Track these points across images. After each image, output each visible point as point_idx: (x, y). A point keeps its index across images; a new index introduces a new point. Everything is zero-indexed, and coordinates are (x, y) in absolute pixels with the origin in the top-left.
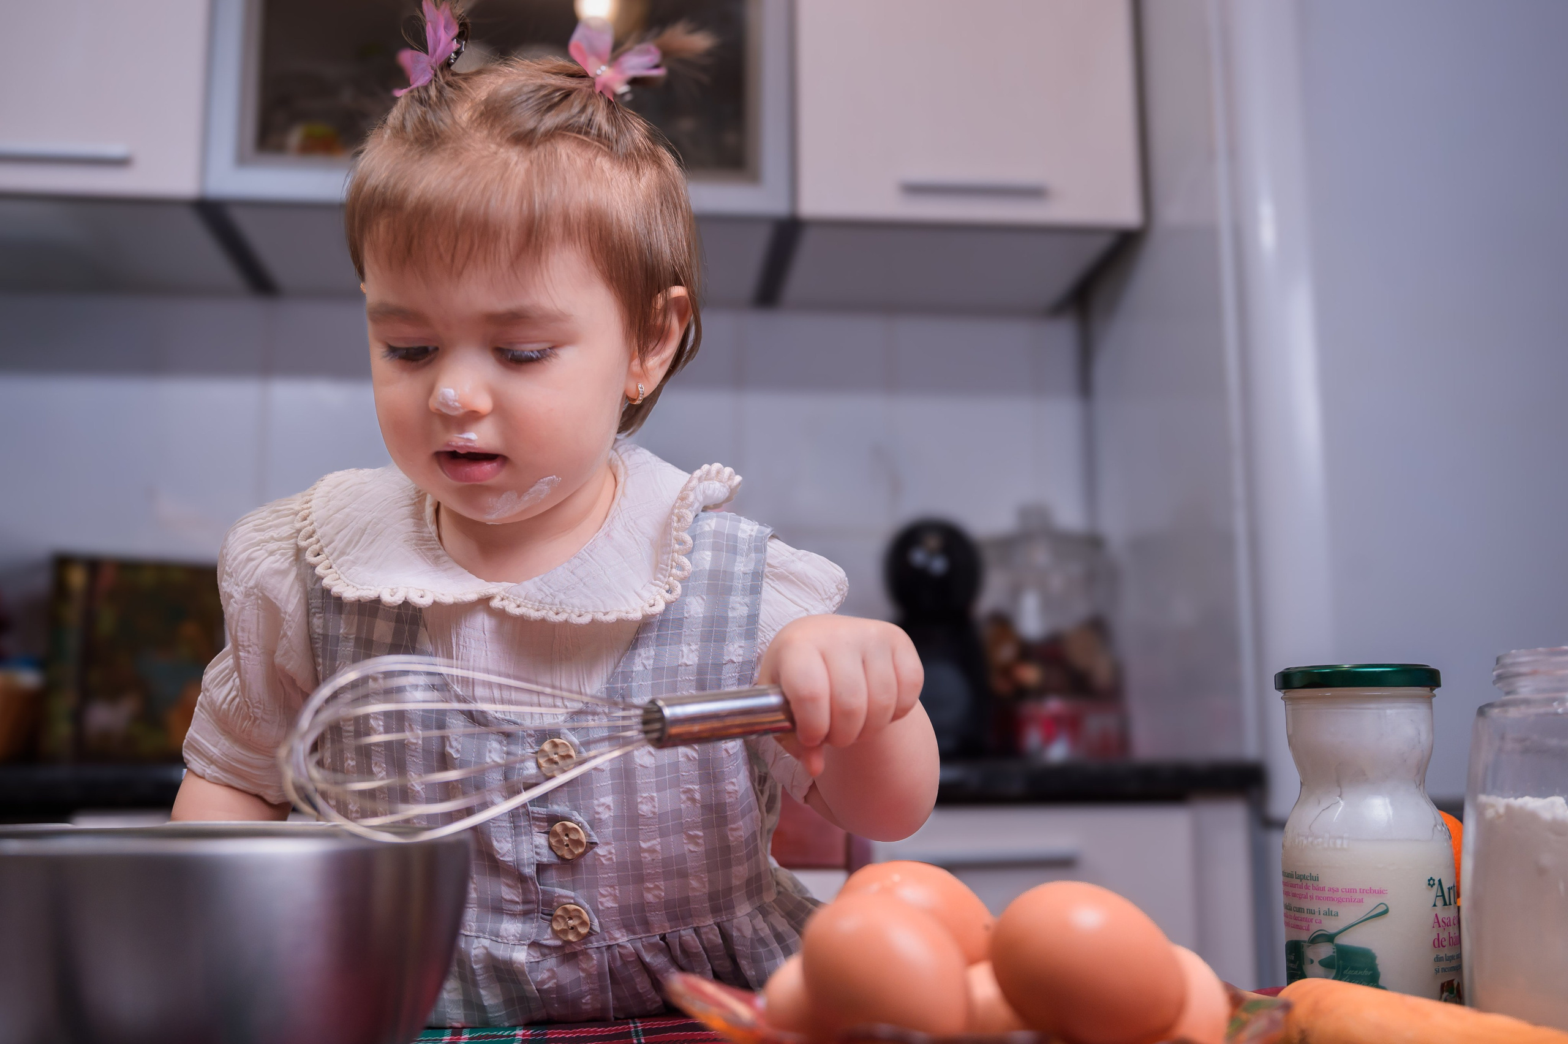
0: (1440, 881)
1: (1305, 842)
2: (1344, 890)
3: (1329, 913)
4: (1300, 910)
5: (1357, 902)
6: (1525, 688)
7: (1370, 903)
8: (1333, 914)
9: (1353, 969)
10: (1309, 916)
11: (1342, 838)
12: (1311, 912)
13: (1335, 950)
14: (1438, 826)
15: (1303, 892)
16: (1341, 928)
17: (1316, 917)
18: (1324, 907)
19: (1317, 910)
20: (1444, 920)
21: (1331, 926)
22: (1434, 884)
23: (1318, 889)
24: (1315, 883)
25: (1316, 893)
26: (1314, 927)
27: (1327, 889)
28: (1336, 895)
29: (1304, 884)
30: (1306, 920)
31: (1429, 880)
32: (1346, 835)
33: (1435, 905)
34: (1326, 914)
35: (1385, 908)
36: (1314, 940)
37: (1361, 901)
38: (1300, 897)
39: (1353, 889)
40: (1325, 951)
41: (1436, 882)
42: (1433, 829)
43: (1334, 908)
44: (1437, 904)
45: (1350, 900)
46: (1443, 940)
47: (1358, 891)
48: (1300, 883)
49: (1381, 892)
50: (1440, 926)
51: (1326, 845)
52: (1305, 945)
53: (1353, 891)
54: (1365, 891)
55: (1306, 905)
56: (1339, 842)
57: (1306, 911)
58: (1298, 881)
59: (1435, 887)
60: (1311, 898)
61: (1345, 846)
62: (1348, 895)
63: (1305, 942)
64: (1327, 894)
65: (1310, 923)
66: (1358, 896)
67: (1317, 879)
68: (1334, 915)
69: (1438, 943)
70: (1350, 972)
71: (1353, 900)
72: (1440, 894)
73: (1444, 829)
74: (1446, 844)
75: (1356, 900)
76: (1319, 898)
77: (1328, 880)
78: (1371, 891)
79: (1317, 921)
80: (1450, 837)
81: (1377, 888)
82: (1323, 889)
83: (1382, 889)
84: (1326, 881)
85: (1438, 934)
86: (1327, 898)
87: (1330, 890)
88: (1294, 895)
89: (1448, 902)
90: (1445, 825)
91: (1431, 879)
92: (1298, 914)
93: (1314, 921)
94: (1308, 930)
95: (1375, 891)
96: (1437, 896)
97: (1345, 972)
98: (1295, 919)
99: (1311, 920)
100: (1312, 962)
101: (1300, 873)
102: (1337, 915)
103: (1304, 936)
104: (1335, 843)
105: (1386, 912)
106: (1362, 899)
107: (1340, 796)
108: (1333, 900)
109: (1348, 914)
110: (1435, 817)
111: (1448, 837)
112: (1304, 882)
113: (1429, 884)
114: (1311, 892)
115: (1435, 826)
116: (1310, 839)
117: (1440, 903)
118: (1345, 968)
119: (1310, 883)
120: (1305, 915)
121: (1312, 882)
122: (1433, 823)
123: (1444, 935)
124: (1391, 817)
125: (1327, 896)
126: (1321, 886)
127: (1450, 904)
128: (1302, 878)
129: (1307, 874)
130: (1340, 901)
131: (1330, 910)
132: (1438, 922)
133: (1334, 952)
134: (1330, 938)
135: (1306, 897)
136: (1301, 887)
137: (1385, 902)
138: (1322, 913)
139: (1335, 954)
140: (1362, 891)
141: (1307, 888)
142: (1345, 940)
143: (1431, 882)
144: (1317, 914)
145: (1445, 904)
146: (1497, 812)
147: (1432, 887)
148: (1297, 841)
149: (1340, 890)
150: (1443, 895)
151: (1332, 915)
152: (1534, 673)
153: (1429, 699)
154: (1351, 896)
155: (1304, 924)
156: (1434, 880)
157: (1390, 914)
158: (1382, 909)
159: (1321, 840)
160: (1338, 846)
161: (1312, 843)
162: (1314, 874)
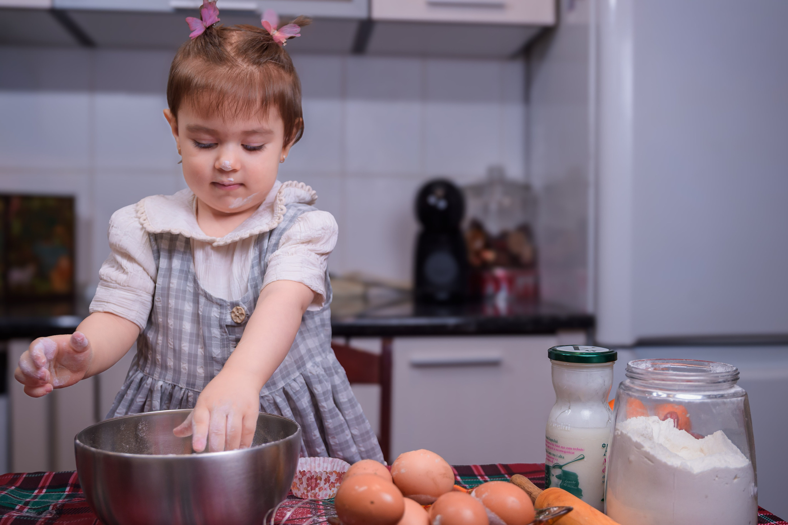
0: (607, 445)
1: (554, 425)
2: (567, 448)
3: (560, 457)
4: (550, 453)
7: (577, 454)
8: (562, 457)
9: (569, 480)
10: (553, 457)
11: (568, 426)
12: (554, 455)
15: (551, 446)
16: (565, 463)
17: (555, 457)
18: (559, 454)
19: (556, 455)
21: (561, 462)
22: (605, 446)
23: (557, 446)
24: (556, 444)
25: (556, 448)
26: (555, 462)
27: (560, 446)
28: (564, 450)
30: (552, 458)
31: (603, 445)
32: (569, 425)
33: (605, 455)
34: (559, 457)
35: (583, 456)
36: (555, 467)
37: (573, 453)
38: (551, 448)
39: (571, 448)
40: (558, 472)
43: (563, 455)
45: (569, 453)
47: (573, 449)
48: (551, 442)
49: (582, 450)
51: (561, 428)
55: (552, 452)
56: (566, 427)
57: (552, 454)
58: (550, 441)
60: (554, 449)
61: (569, 430)
62: (568, 450)
63: (551, 467)
64: (560, 449)
65: (553, 460)
66: (572, 451)
67: (557, 442)
70: (567, 482)
75: (571, 453)
76: (557, 450)
77: (562, 443)
78: (578, 449)
81: (580, 448)
84: (560, 444)
86: (560, 451)
87: (562, 447)
88: (548, 447)
91: (604, 444)
92: (549, 455)
93: (555, 459)
94: (552, 462)
95: (579, 449)
96: (606, 451)
97: (565, 481)
98: (549, 457)
100: (553, 475)
101: (551, 438)
102: (564, 458)
103: (551, 465)
104: (565, 428)
105: (583, 458)
107: (569, 407)
108: (562, 451)
109: (568, 458)
113: (603, 446)
114: (554, 447)
115: (609, 421)
118: (565, 480)
119: (554, 443)
120: (551, 456)
122: (608, 419)
124: (591, 418)
128: (551, 440)
129: (553, 439)
130: (565, 452)
131: (561, 455)
133: (561, 473)
134: (560, 467)
135: (552, 449)
136: (551, 444)
137: (583, 453)
138: (558, 456)
139: (562, 474)
140: (574, 449)
141: (553, 445)
142: (566, 468)
143: (604, 446)
144: (556, 456)
147: (604, 447)
148: (551, 424)
149: (565, 448)
154: (569, 450)
155: (551, 460)
156: (605, 445)
157: (585, 459)
158: (582, 457)
159: (560, 426)
160: (566, 429)
161: (556, 426)
162: (556, 440)
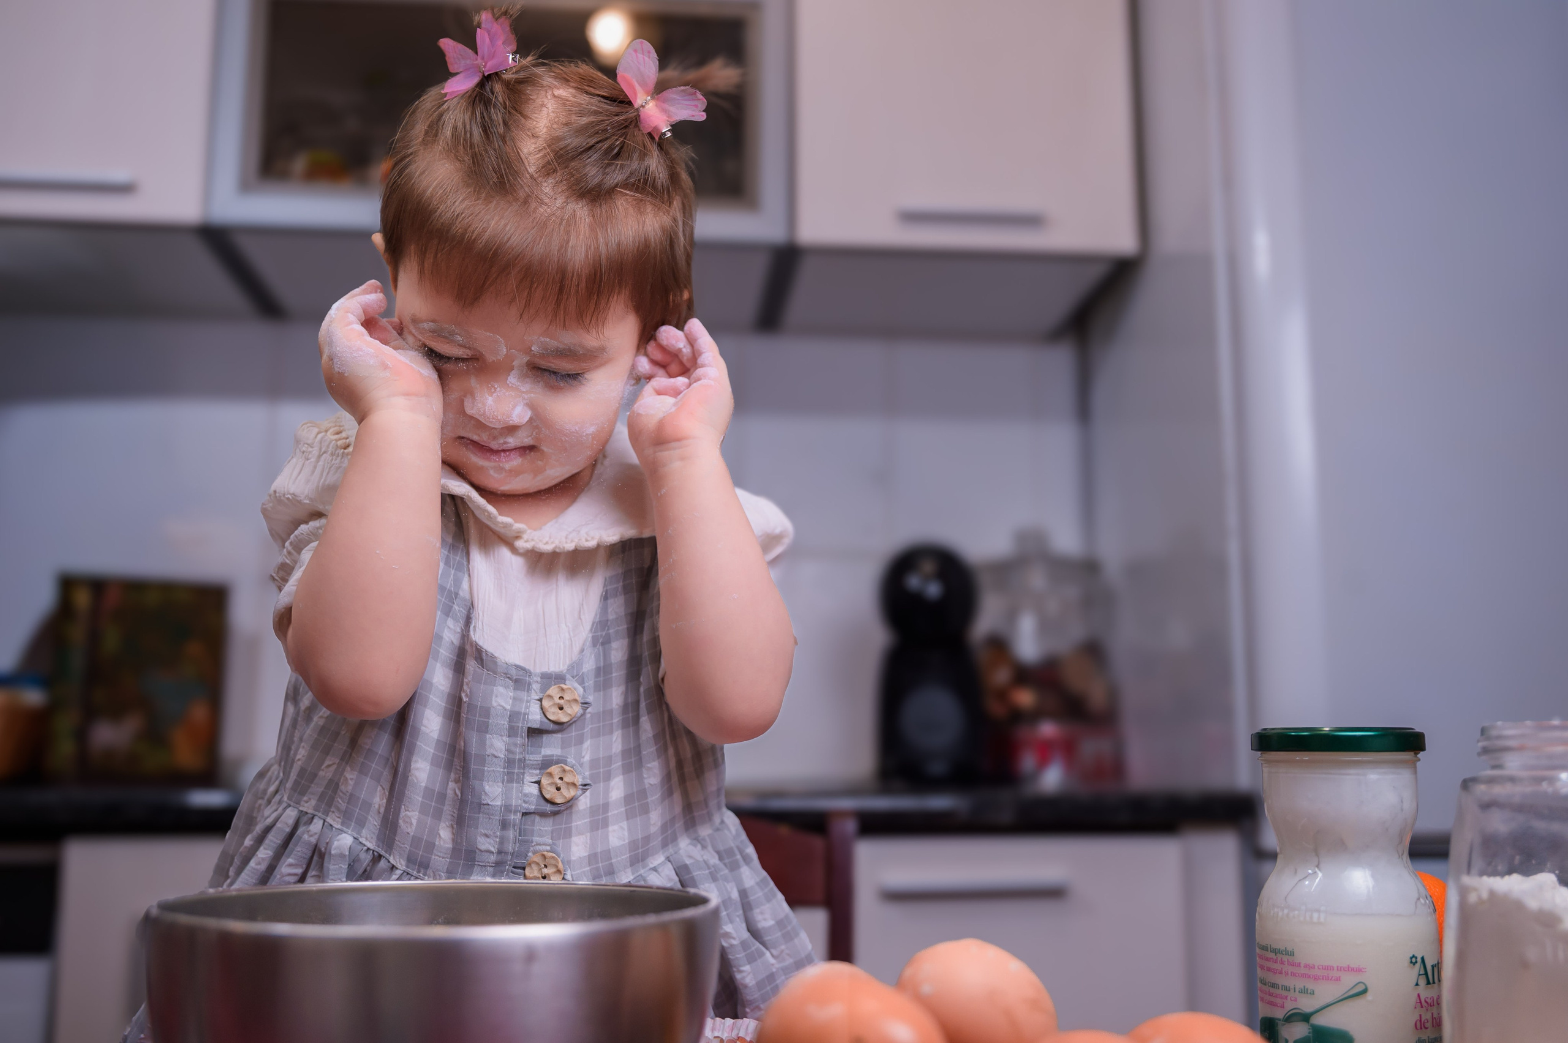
0: (1423, 959)
2: (1320, 967)
3: (1304, 991)
4: (1274, 986)
5: (1335, 980)
6: (1513, 764)
7: (1348, 982)
8: (1309, 991)
10: (1284, 993)
11: (1318, 911)
12: (1287, 989)
13: (1311, 1030)
14: (1421, 899)
15: (1278, 965)
16: (1317, 1006)
17: (1291, 994)
18: (1299, 984)
19: (1292, 987)
20: (1427, 1000)
21: (1306, 1005)
22: (1416, 962)
23: (1293, 964)
24: (1291, 959)
25: (1291, 969)
26: (1289, 1006)
27: (1302, 965)
28: (1312, 972)
29: (1279, 959)
30: (1281, 997)
31: (1411, 958)
32: (1323, 908)
33: (1417, 984)
34: (1301, 992)
35: (1365, 987)
36: (1290, 1018)
37: (1338, 979)
38: (1275, 972)
39: (1330, 966)
40: (1298, 1031)
41: (1419, 960)
42: (1416, 903)
43: (1310, 985)
44: (1419, 983)
45: (1327, 978)
46: (1426, 1021)
47: (1336, 968)
48: (1275, 957)
49: (1359, 970)
50: (1422, 1007)
51: (1302, 919)
52: (1280, 1023)
53: (1329, 968)
54: (1342, 969)
55: (1281, 980)
56: (1315, 915)
57: (1280, 987)
58: (1272, 955)
59: (1418, 965)
60: (1287, 974)
61: (1322, 920)
62: (1325, 973)
63: (1279, 1020)
64: (1303, 971)
65: (1284, 1001)
66: (1335, 974)
67: (1292, 954)
68: (1310, 993)
69: (1420, 1025)
71: (1330, 978)
72: (1422, 972)
73: (1427, 901)
74: (1429, 919)
75: (1333, 978)
76: (1294, 974)
77: (1306, 955)
78: (1349, 969)
79: (1293, 999)
80: (1435, 910)
81: (1356, 967)
82: (1299, 965)
83: (1361, 967)
84: (1301, 957)
85: (1420, 1016)
86: (1303, 976)
87: (1306, 966)
88: (1269, 970)
89: (1431, 981)
90: (1429, 898)
91: (1414, 956)
92: (1272, 990)
93: (1289, 998)
94: (1283, 1007)
95: (1353, 970)
96: (1420, 975)
98: (1270, 995)
99: (1286, 997)
100: (1287, 1041)
101: (1274, 946)
102: (1313, 994)
103: (1279, 1014)
104: (1311, 917)
105: (1365, 991)
106: (1340, 977)
107: (1318, 866)
108: (1310, 977)
109: (1325, 993)
110: (1418, 890)
111: (1431, 910)
112: (1279, 956)
113: (1411, 962)
114: (1286, 967)
115: (1419, 899)
116: (1286, 911)
117: (1422, 982)
119: (1285, 958)
120: (1280, 992)
121: (1287, 956)
122: (1417, 896)
123: (1427, 1016)
124: (1371, 890)
125: (1303, 972)
126: (1297, 961)
127: (1434, 983)
128: (1276, 951)
129: (1283, 947)
130: (1316, 978)
131: (1306, 988)
132: (1421, 1002)
133: (1309, 1033)
134: (1306, 1018)
135: (1281, 973)
136: (1276, 962)
137: (1363, 981)
138: (1297, 990)
139: (1311, 1035)
140: (1339, 969)
141: (1282, 963)
142: (1320, 1020)
143: (1414, 960)
144: (1292, 991)
145: (1428, 983)
146: (1480, 898)
147: (1414, 965)
148: (1272, 912)
149: (1316, 967)
150: (1426, 974)
151: (1307, 993)
152: (1521, 748)
153: (1413, 765)
154: (1328, 973)
155: (1279, 1001)
156: (1416, 958)
157: (1369, 996)
158: (1360, 988)
159: (1296, 912)
160: (1315, 920)
161: (1288, 915)
162: (1289, 949)
